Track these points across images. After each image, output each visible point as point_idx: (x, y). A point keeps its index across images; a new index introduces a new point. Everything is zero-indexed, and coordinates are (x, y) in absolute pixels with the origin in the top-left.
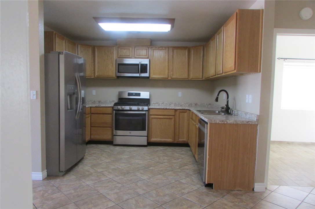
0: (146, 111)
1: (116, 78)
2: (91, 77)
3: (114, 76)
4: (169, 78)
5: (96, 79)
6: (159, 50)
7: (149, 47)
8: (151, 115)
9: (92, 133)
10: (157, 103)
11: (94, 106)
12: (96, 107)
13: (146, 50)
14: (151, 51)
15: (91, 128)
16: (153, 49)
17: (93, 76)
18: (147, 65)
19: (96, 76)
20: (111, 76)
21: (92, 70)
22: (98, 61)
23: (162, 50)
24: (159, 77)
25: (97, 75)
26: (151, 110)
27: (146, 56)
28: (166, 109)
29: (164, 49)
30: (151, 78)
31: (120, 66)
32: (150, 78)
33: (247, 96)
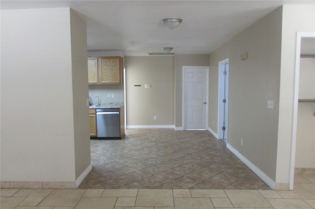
33: (109, 95)
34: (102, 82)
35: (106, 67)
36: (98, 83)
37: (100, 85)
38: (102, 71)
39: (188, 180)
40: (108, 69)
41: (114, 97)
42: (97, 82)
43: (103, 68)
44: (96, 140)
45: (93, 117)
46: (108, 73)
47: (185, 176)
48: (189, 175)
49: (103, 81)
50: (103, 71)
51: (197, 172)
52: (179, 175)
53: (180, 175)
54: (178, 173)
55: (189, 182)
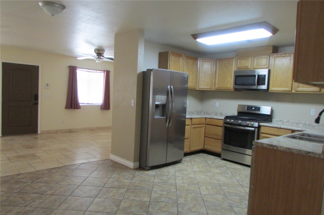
0: (255, 127)
1: (234, 90)
2: (212, 89)
3: (232, 88)
4: (293, 91)
5: (216, 91)
6: (282, 58)
7: (270, 55)
8: (262, 133)
9: (205, 143)
10: (281, 121)
11: (209, 117)
12: (210, 118)
13: (266, 59)
14: (272, 60)
15: (205, 138)
16: (275, 57)
17: (214, 89)
18: (265, 76)
19: (216, 89)
20: (229, 89)
21: (213, 82)
22: (218, 74)
23: (286, 57)
24: (281, 90)
25: (217, 87)
26: (262, 127)
27: (266, 65)
28: (280, 128)
29: (288, 56)
30: (271, 91)
31: (237, 78)
32: (269, 91)
39: (24, 180)
47: (30, 183)
48: (25, 185)
51: (16, 191)
52: (38, 182)
53: (36, 183)
54: (41, 184)
55: (23, 178)
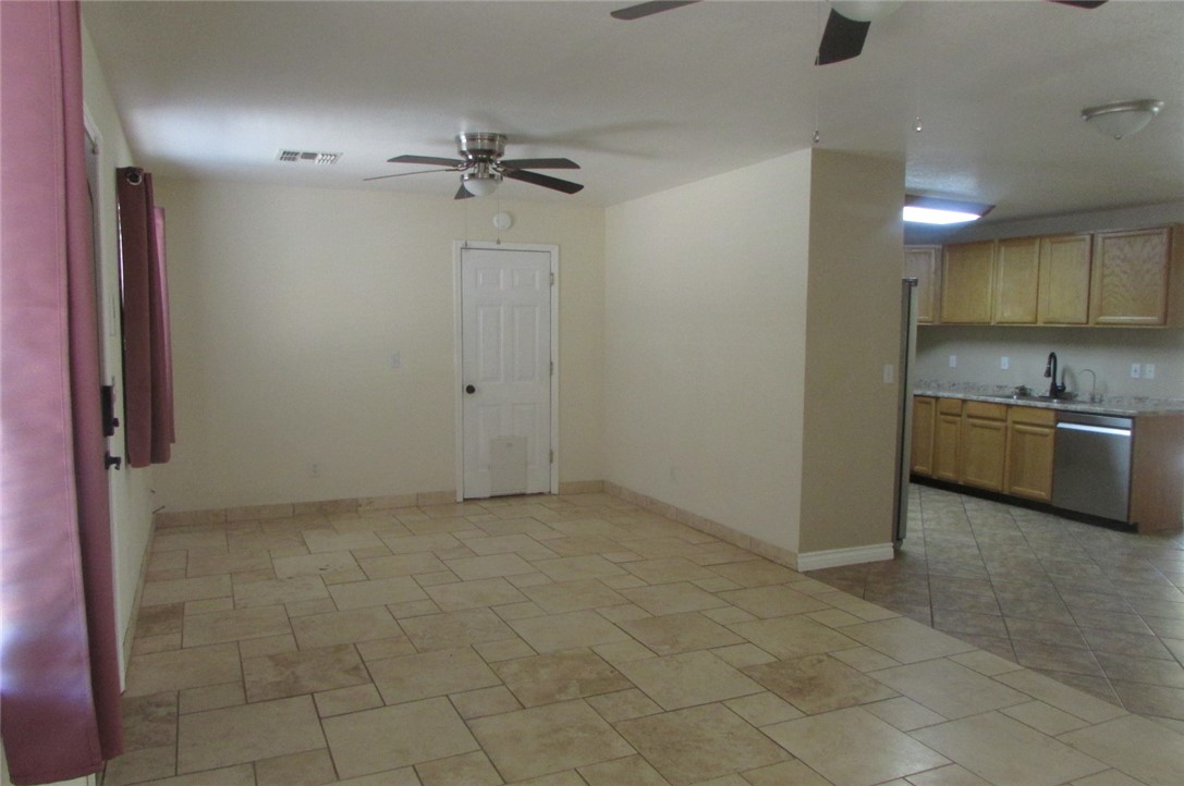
33: (1136, 366)
34: (1103, 319)
35: (1118, 265)
36: (1087, 323)
37: (1093, 329)
38: (1102, 281)
40: (1125, 272)
41: (1137, 376)
42: (1084, 320)
43: (1107, 272)
44: (1038, 513)
45: (1046, 435)
46: (1124, 286)
49: (1106, 315)
50: (1106, 281)
